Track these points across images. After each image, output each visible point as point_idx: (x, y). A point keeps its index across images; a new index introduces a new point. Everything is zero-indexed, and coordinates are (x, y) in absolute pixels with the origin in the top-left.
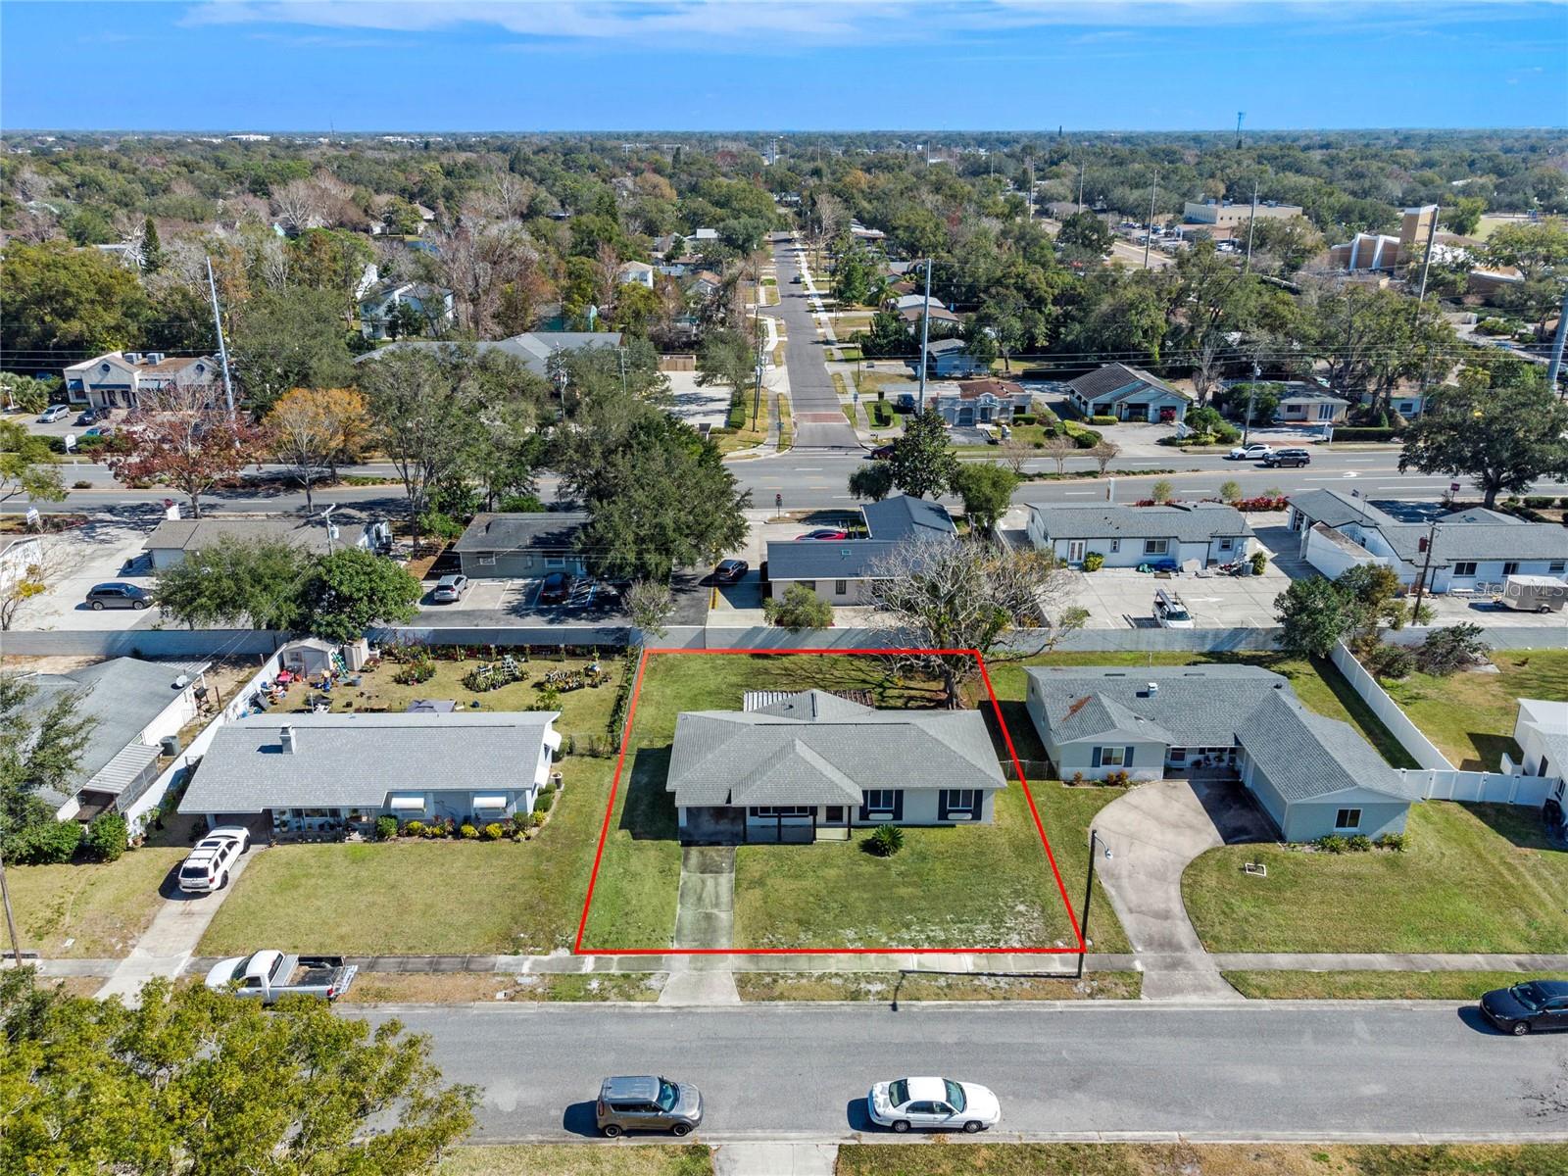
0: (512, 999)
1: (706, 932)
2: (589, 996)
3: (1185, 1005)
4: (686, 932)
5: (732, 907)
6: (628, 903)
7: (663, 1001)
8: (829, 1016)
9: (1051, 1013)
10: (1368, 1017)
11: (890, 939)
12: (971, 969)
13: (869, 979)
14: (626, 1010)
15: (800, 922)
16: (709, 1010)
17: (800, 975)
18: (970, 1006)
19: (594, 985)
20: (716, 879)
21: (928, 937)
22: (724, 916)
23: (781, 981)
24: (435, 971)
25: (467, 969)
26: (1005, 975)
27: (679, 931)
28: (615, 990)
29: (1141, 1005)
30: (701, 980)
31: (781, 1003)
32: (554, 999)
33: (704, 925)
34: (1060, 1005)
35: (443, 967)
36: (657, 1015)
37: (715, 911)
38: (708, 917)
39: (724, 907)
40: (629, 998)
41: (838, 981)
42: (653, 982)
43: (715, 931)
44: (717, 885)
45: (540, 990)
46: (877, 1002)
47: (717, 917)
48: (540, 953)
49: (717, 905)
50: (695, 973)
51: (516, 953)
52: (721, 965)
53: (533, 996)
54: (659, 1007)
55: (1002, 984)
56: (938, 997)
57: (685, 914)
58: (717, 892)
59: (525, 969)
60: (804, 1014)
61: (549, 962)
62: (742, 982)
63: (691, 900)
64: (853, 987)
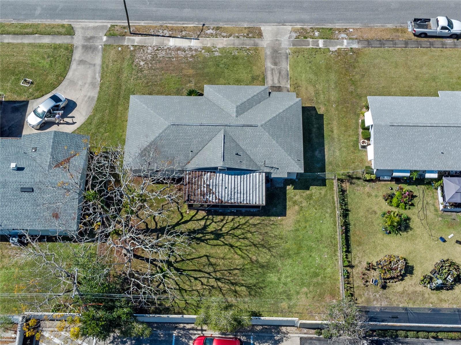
0: (346, 29)
1: (276, 57)
2: (318, 29)
3: (96, 22)
4: (284, 57)
5: (266, 69)
6: (310, 67)
7: (290, 28)
8: (228, 21)
9: (147, 20)
10: (33, 16)
11: (201, 51)
12: (171, 39)
13: (212, 35)
14: (302, 24)
15: (237, 58)
16: (272, 24)
17: (238, 37)
18: (176, 24)
19: (317, 34)
20: (273, 83)
21: (185, 52)
22: (269, 65)
23: (245, 34)
24: (380, 41)
25: (367, 40)
26: (158, 36)
27: (287, 58)
28: (308, 31)
29: (112, 23)
30: (276, 36)
31: (246, 26)
32: (331, 29)
33: (277, 60)
34: (142, 23)
35: (378, 42)
36: (291, 22)
37: (273, 67)
38: (275, 64)
39: (269, 69)
40: (302, 29)
41: (225, 34)
42: (294, 35)
43: (272, 57)
44: (273, 80)
45: (337, 32)
46: (210, 26)
47: (272, 64)
48: (341, 48)
49: (272, 70)
50: (278, 39)
51: (351, 48)
52: (268, 42)
53: (339, 30)
55: (161, 31)
56: (187, 27)
57: (285, 66)
58: (273, 76)
59: (345, 41)
60: (237, 21)
61: (337, 45)
62: (260, 35)
63: (283, 73)
64: (218, 31)
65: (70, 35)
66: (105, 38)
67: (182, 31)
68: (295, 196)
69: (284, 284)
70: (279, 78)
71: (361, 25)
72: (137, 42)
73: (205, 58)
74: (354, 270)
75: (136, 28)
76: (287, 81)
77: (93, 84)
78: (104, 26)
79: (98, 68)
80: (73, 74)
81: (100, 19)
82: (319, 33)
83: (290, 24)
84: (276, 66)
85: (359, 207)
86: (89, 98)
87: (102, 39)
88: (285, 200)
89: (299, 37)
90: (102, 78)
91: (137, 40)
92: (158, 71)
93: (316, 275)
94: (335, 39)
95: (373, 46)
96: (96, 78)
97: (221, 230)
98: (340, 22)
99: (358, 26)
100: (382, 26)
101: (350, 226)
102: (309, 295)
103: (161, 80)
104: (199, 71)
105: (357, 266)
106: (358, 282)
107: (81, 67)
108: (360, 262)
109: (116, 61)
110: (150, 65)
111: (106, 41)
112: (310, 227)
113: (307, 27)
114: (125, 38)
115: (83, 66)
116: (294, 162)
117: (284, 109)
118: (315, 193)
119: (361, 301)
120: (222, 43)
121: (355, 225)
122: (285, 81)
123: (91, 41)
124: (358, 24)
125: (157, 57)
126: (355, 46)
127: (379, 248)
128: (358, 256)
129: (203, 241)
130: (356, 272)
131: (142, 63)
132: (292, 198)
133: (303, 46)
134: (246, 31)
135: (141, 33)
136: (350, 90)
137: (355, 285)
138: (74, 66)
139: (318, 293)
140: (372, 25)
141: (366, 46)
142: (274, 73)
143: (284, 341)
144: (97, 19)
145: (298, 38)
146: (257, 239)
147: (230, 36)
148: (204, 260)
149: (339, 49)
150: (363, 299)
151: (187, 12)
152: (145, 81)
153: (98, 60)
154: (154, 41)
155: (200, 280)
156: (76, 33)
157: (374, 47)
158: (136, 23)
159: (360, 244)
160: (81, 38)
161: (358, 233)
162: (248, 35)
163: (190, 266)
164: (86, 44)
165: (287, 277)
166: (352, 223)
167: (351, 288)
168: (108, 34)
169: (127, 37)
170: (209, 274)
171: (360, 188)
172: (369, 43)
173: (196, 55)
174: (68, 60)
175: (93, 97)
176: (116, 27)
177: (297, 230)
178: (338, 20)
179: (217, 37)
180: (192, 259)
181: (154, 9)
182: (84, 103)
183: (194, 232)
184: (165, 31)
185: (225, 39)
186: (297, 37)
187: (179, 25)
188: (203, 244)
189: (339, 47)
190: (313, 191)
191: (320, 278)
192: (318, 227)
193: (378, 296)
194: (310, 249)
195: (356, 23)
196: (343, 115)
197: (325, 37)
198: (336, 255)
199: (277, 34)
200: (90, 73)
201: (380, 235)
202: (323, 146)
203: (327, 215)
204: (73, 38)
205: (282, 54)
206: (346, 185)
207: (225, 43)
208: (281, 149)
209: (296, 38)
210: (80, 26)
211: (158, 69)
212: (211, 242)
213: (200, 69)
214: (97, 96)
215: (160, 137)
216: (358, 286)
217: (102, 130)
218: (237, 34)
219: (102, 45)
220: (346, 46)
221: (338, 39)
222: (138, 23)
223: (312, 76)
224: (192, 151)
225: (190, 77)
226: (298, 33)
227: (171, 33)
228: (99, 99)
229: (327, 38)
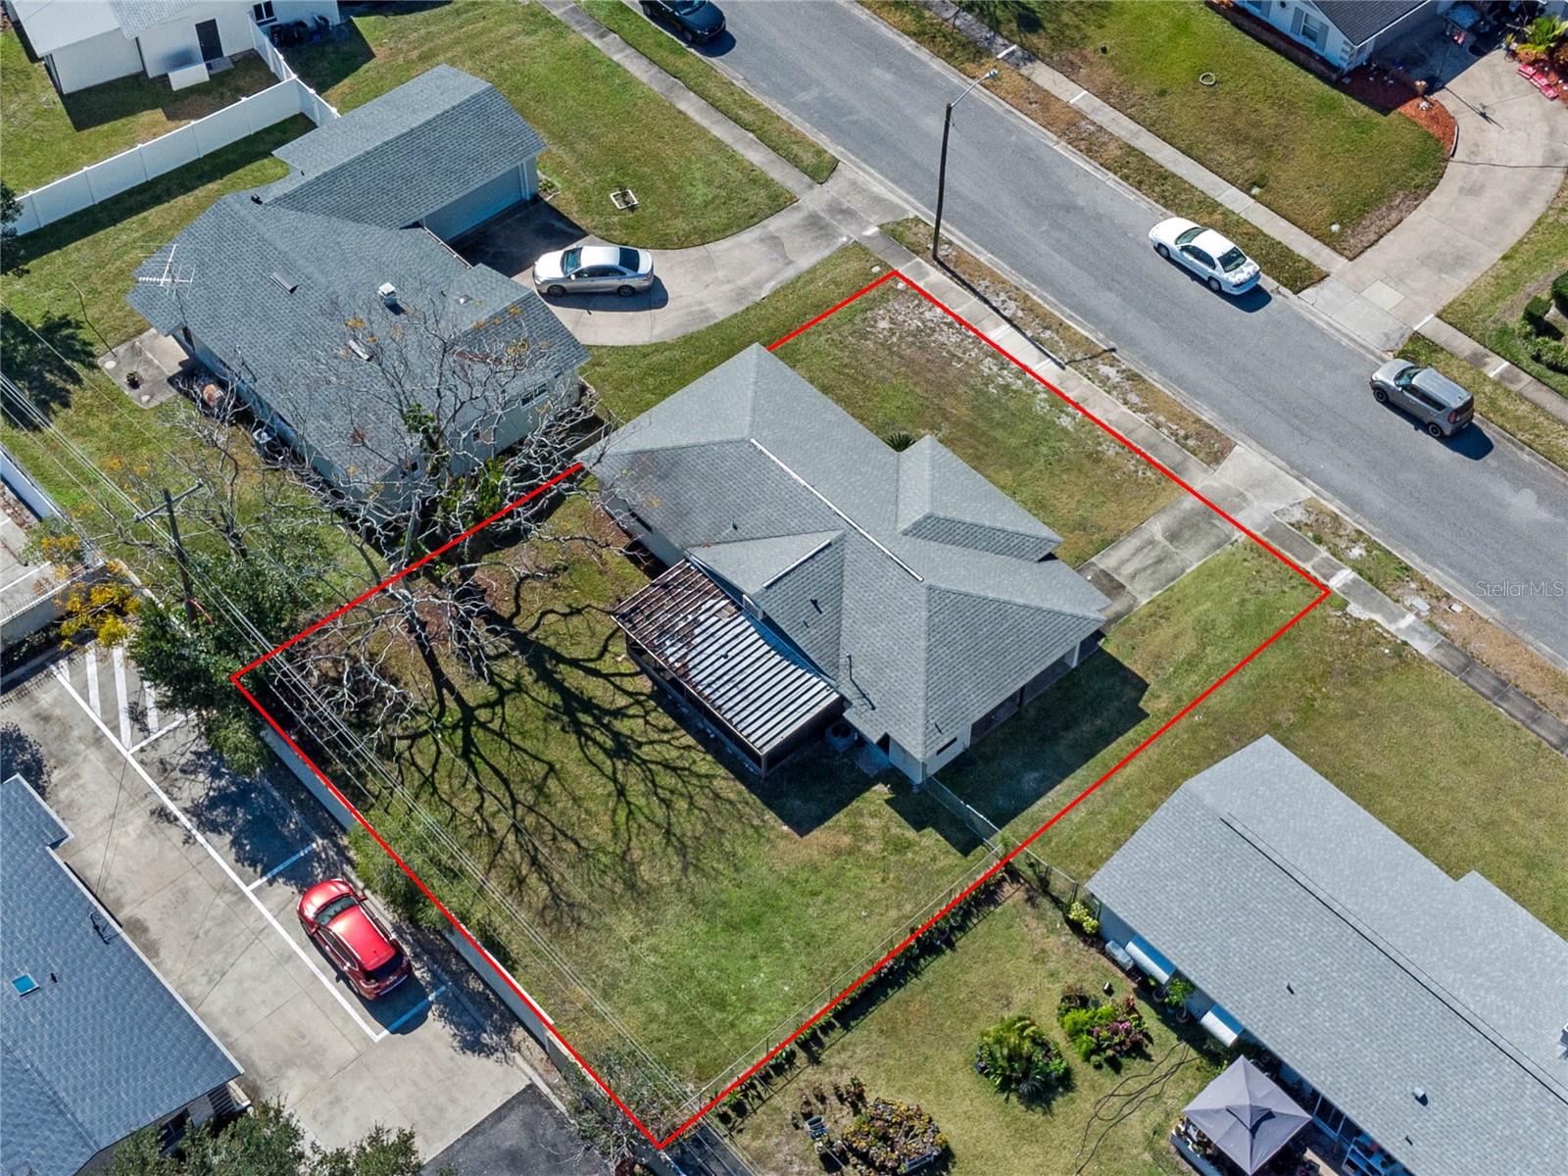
0: (1448, 596)
1: (1193, 526)
2: (1371, 546)
3: (893, 192)
4: (1213, 540)
5: (1137, 529)
6: (1244, 601)
7: (1305, 493)
8: (1177, 380)
9: (1001, 258)
11: (1037, 392)
12: (1005, 327)
13: (1104, 381)
14: (1348, 509)
15: (1098, 461)
16: (1274, 458)
17: (1158, 426)
19: (1357, 552)
20: (1117, 569)
22: (1157, 527)
23: (1182, 433)
24: (1504, 684)
25: (1470, 659)
26: (986, 301)
27: (1219, 546)
28: (1342, 532)
30: (1251, 486)
31: (1204, 418)
32: (1407, 568)
33: (1187, 534)
34: (984, 257)
35: (1494, 683)
36: (1325, 485)
37: (1159, 537)
38: (1173, 536)
39: (1146, 536)
40: (1335, 518)
41: (1133, 398)
42: (1298, 515)
43: (1184, 519)
44: (1123, 563)
45: (1413, 585)
46: (1123, 361)
47: (1166, 531)
48: (1379, 625)
49: (1151, 542)
50: (1249, 495)
51: (1405, 643)
52: (1215, 485)
53: (1424, 586)
54: (1315, 492)
55: (1003, 298)
56: (1069, 328)
57: (1192, 558)
58: (1134, 554)
59: (1410, 618)
60: (1197, 395)
61: (1379, 609)
62: (1216, 457)
63: (1169, 567)
64: (1127, 385)
65: (813, 178)
66: (872, 231)
67: (1046, 328)
68: (873, 816)
69: (632, 956)
70: (1144, 569)
71: (1498, 616)
72: (926, 284)
73: (1027, 409)
74: (810, 1070)
75: (958, 257)
76: (1154, 589)
77: (742, 293)
78: (898, 207)
79: (790, 273)
80: (729, 250)
81: (909, 192)
82: (1364, 554)
83: (1317, 487)
84: (1171, 542)
85: (986, 962)
86: (705, 311)
87: (865, 228)
88: (841, 804)
89: (1304, 528)
90: (775, 294)
91: (933, 278)
92: (897, 359)
93: (720, 1003)
94: (1389, 596)
95: (1470, 680)
96: (760, 288)
97: (639, 745)
98: (1453, 572)
99: (1489, 612)
100: (1553, 659)
101: (915, 980)
102: (654, 1026)
103: (882, 381)
104: (981, 424)
105: (828, 1068)
106: (786, 1099)
107: (760, 249)
108: (842, 1068)
109: (837, 285)
110: (894, 339)
111: (869, 238)
112: (828, 901)
113: (1351, 522)
114: (912, 258)
115: (764, 249)
116: (922, 722)
117: (1033, 604)
118: (922, 849)
119: (746, 1142)
120: (1106, 411)
121: (928, 986)
122: (1151, 584)
123: (839, 217)
124: (1493, 610)
125: (929, 336)
126: (1423, 647)
127: (921, 1079)
128: (854, 1052)
129: (580, 733)
130: (807, 1075)
131: (883, 324)
132: (862, 816)
133: (1290, 551)
134: (1193, 428)
135: (958, 271)
136: (1280, 717)
137: (777, 1101)
138: (748, 236)
139: (677, 1041)
140: (1529, 638)
141: (1450, 666)
142: (1146, 550)
143: (494, 1057)
144: (901, 187)
145: (1300, 529)
146: (689, 826)
147: (1144, 411)
148: (539, 769)
149: (1372, 621)
150: (757, 1144)
151: (1108, 303)
152: (846, 360)
153: (805, 261)
154: (966, 305)
155: (483, 798)
156: (830, 183)
157: (1470, 685)
158: (971, 247)
159: (890, 1032)
160: (827, 197)
161: (914, 1007)
162: (1186, 437)
163: (500, 756)
164: (822, 214)
165: (654, 950)
166: (928, 976)
167: (759, 1097)
168: (890, 227)
169: (918, 259)
170: (515, 802)
171: (1038, 930)
172: (1469, 664)
173: (1015, 392)
174: (752, 217)
175: (714, 316)
176: (921, 226)
177: (792, 883)
178: (1451, 565)
179: (1109, 392)
180: (518, 748)
181: (1044, 248)
182: (683, 312)
183: (588, 706)
184: (1012, 304)
185: (1124, 409)
186: (1298, 526)
187: (1057, 313)
188: (573, 739)
189: (1378, 618)
190: (925, 842)
191: (719, 1015)
192: (843, 917)
193: (796, 1169)
194: (773, 945)
195: (1492, 603)
196: (1196, 753)
197: (1371, 573)
198: (812, 1005)
199: (1259, 484)
200: (764, 269)
201: (956, 1057)
202: (1064, 776)
203: (893, 914)
204: (811, 187)
205: (1216, 531)
206: (1012, 894)
207: (1112, 417)
208: (922, 669)
209: (1292, 525)
210: (852, 176)
211: (901, 357)
212: (593, 750)
213: (989, 420)
214: (722, 318)
215: (705, 447)
216: (777, 1110)
217: (650, 381)
218: (1161, 419)
219: (850, 238)
220: (1398, 630)
221: (1397, 601)
222: (976, 251)
223: (1224, 624)
224: (735, 527)
225: (947, 419)
226: (1312, 517)
227: (1020, 314)
228: (718, 326)
229: (1370, 580)
